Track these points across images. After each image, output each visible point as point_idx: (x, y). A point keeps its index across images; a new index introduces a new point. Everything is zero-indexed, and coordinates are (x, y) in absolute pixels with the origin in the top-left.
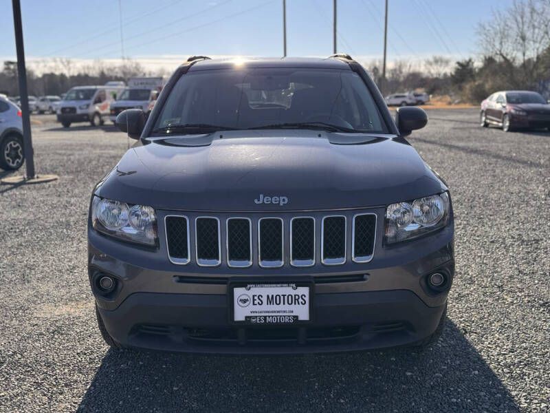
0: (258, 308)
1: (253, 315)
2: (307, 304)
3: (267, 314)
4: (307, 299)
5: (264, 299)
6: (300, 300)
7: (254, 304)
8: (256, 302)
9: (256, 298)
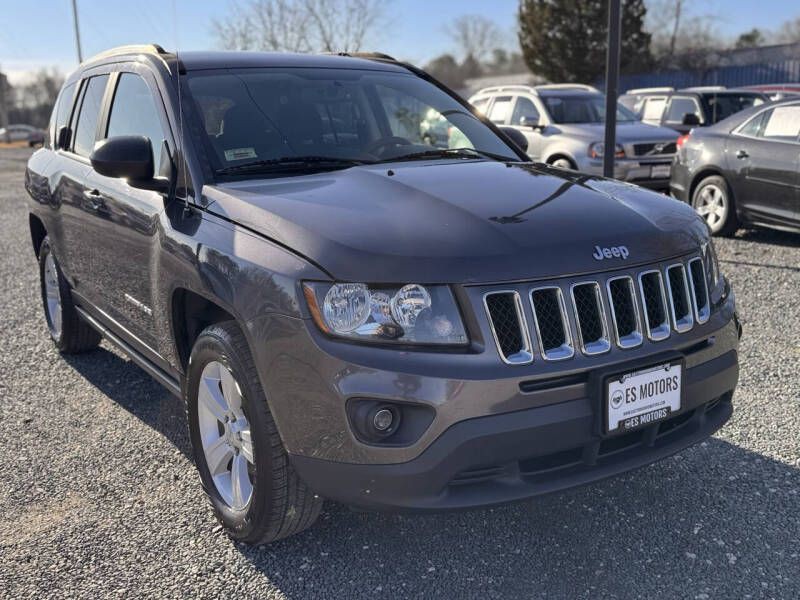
0: (632, 406)
1: (628, 416)
2: (679, 389)
3: (641, 412)
4: (678, 381)
5: (637, 392)
6: (673, 384)
7: (627, 402)
8: (629, 399)
9: (629, 392)
